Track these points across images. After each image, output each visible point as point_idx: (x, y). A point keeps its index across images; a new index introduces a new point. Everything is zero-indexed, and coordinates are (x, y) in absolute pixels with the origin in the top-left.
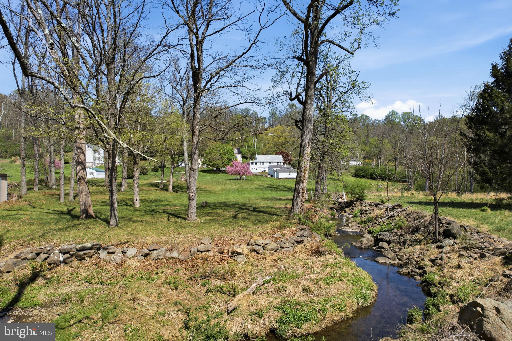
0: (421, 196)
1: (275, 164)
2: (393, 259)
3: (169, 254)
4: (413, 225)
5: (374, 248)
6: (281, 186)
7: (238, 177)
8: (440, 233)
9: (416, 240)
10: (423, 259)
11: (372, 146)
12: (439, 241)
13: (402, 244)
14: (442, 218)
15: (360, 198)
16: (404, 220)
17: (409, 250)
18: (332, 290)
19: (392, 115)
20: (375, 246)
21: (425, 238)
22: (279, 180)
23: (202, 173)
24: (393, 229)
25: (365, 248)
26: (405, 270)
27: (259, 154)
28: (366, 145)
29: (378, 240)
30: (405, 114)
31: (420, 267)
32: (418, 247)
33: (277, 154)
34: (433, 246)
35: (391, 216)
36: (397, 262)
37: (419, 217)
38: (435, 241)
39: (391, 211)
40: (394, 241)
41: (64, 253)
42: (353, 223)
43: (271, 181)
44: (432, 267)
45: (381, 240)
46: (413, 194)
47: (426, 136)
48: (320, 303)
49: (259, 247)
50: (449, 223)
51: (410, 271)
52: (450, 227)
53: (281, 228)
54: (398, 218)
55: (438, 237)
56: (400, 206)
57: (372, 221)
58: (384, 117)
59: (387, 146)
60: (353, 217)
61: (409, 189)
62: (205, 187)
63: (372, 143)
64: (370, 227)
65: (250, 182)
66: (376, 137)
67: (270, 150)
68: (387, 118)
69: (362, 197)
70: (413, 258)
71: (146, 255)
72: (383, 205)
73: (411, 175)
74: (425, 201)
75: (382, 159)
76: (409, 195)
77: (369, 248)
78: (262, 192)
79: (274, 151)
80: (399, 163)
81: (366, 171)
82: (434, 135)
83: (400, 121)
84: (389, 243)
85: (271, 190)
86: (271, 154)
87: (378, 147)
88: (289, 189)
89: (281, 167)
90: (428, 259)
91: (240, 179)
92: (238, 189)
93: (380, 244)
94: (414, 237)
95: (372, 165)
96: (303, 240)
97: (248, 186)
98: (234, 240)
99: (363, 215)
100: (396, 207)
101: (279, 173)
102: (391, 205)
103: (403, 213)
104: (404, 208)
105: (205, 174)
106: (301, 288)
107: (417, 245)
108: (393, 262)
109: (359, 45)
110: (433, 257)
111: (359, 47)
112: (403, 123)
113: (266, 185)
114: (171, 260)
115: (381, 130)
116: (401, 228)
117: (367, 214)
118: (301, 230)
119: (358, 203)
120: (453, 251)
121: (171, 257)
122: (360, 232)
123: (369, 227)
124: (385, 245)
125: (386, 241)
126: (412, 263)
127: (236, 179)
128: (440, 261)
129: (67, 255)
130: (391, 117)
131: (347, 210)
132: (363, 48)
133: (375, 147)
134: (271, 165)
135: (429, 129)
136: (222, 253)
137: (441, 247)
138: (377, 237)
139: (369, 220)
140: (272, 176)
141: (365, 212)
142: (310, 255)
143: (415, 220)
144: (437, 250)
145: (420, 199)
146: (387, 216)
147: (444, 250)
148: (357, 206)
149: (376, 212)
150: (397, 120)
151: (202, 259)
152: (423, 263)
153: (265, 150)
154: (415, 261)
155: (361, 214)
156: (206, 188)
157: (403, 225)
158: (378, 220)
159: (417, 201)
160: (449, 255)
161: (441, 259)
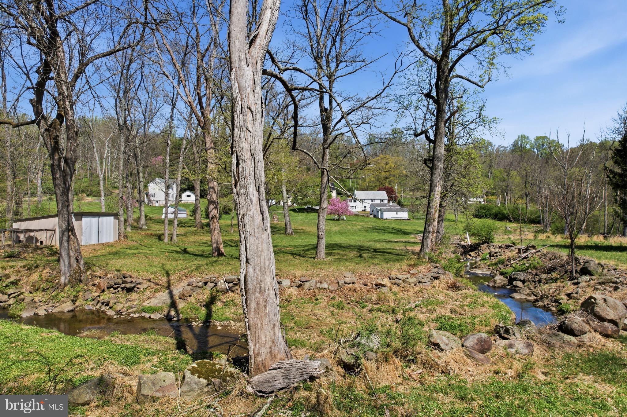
0: (558, 239)
1: (378, 202)
2: (528, 295)
3: (319, 285)
4: (548, 264)
5: (508, 287)
6: (388, 228)
7: (336, 217)
8: (576, 271)
9: (552, 279)
10: (558, 294)
11: (497, 180)
12: (576, 278)
13: (537, 283)
14: (579, 257)
15: (487, 241)
16: (539, 261)
17: (544, 287)
18: (476, 312)
19: (522, 140)
20: (508, 285)
21: (562, 277)
22: (384, 221)
23: (291, 212)
24: (527, 270)
25: (499, 287)
26: (540, 303)
27: (357, 189)
28: (488, 177)
29: (511, 280)
30: (538, 138)
31: (556, 301)
32: (554, 284)
33: (380, 190)
34: (569, 283)
35: (525, 258)
36: (532, 298)
37: (555, 257)
38: (571, 278)
39: (524, 253)
40: (528, 280)
41: (229, 283)
42: (483, 266)
43: (374, 222)
44: (568, 300)
45: (515, 279)
46: (549, 237)
47: (566, 168)
48: (469, 319)
49: (400, 281)
50: (587, 262)
51: (545, 304)
52: (587, 265)
53: (414, 265)
54: (532, 259)
55: (574, 275)
56: (534, 247)
57: (503, 263)
58: (511, 143)
59: (516, 179)
60: (480, 261)
61: (543, 231)
62: (301, 228)
63: (497, 175)
64: (502, 269)
65: (350, 222)
66: (502, 169)
67: (371, 184)
68: (515, 144)
69: (489, 239)
70: (549, 294)
71: (299, 286)
72: (515, 247)
73: (547, 214)
74: (563, 244)
75: (509, 195)
76: (544, 238)
77: (503, 287)
78: (368, 234)
79: (376, 186)
80: (531, 200)
81: (489, 209)
82: (576, 166)
83: (532, 147)
84: (523, 282)
85: (377, 232)
86: (371, 190)
87: (504, 181)
88: (399, 231)
89: (385, 205)
90: (563, 294)
91: (338, 220)
92: (339, 231)
93: (514, 283)
94: (550, 276)
95: (497, 202)
96: (439, 276)
97: (350, 227)
98: (374, 275)
99: (492, 258)
100: (530, 248)
101: (384, 213)
102: (524, 247)
103: (537, 254)
104: (538, 250)
105: (296, 214)
106: (449, 310)
107: (553, 282)
108: (528, 298)
109: (489, 78)
110: (569, 292)
111: (490, 80)
112: (535, 150)
113: (370, 226)
114: (322, 291)
115: (509, 160)
116: (536, 269)
117: (497, 256)
118: (435, 268)
119: (485, 246)
120: (589, 286)
121: (322, 288)
122: (491, 274)
123: (500, 269)
124: (519, 284)
125: (520, 280)
126: (547, 298)
127: (334, 220)
128: (575, 295)
129: (231, 285)
130: (520, 143)
131: (472, 253)
132: (493, 81)
133: (501, 180)
134: (373, 203)
135: (570, 158)
136: (366, 285)
137: (577, 283)
138: (510, 277)
139: (501, 262)
140: (375, 216)
141: (495, 255)
142: (447, 290)
143: (550, 260)
144: (573, 286)
145: (558, 242)
146: (520, 257)
147: (580, 285)
148: (483, 249)
149: (507, 254)
150: (528, 145)
151: (350, 290)
152: (558, 297)
153: (364, 184)
154: (551, 296)
155: (490, 256)
156: (303, 229)
157: (537, 265)
158: (510, 262)
159: (553, 244)
160: (584, 289)
161: (577, 293)
